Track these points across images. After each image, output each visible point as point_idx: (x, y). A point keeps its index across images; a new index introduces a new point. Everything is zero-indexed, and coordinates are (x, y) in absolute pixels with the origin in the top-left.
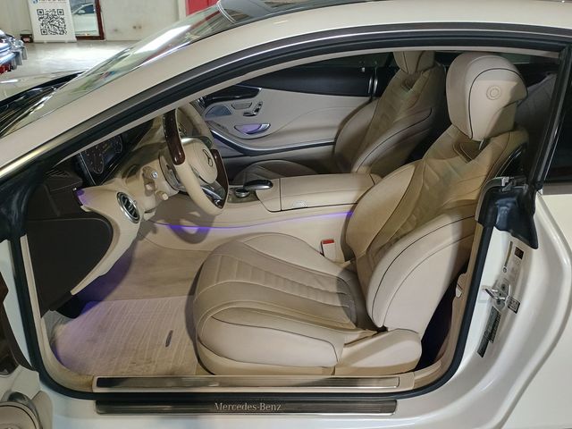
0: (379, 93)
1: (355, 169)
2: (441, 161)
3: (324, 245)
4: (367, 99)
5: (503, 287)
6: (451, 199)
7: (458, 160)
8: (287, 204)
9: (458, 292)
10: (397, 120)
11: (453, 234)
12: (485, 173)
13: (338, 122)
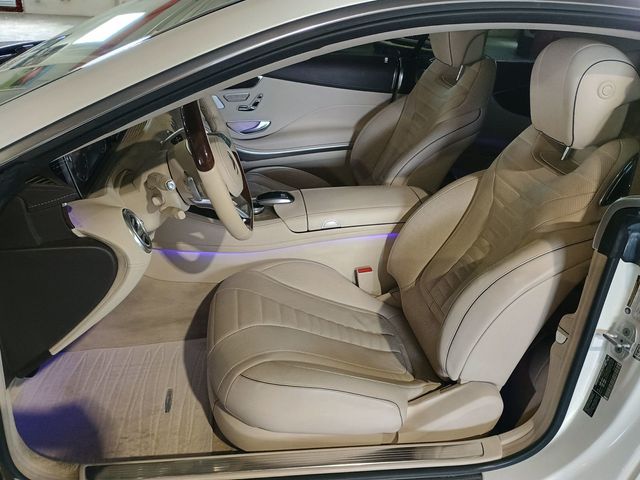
0: (407, 88)
1: (389, 180)
2: (517, 173)
3: (359, 274)
4: (390, 95)
5: (626, 332)
6: (547, 221)
7: (545, 173)
8: (315, 222)
9: (560, 337)
10: (437, 122)
11: (556, 264)
12: (593, 189)
13: (353, 121)
